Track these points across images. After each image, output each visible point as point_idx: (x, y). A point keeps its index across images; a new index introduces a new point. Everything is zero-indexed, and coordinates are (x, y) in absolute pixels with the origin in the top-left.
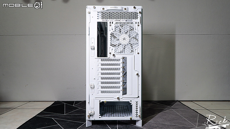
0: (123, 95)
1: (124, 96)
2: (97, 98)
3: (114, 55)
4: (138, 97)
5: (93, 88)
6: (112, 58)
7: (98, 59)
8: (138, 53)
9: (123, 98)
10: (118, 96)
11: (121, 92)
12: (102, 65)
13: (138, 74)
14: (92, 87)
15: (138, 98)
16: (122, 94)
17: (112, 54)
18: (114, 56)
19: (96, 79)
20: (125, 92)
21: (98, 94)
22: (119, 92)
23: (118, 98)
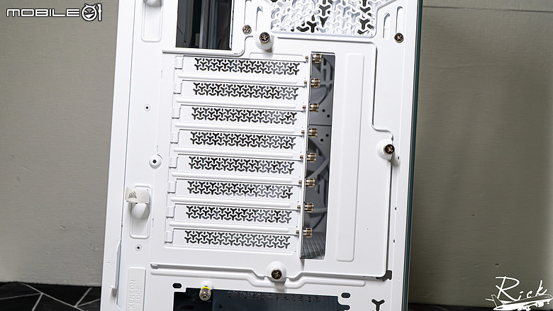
0: (303, 258)
1: (312, 265)
2: (159, 270)
3: (265, 38)
4: (388, 275)
5: (139, 217)
6: (253, 57)
7: (180, 58)
8: (399, 38)
9: (304, 279)
10: (276, 266)
11: (296, 245)
12: (201, 88)
13: (389, 149)
14: (140, 207)
15: (383, 279)
16: (298, 254)
17: (256, 33)
18: (267, 46)
19: (164, 167)
20: (314, 244)
21: (168, 247)
22: (282, 242)
23: (277, 275)
